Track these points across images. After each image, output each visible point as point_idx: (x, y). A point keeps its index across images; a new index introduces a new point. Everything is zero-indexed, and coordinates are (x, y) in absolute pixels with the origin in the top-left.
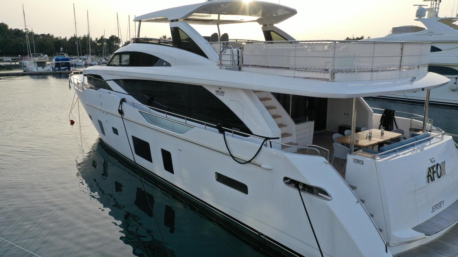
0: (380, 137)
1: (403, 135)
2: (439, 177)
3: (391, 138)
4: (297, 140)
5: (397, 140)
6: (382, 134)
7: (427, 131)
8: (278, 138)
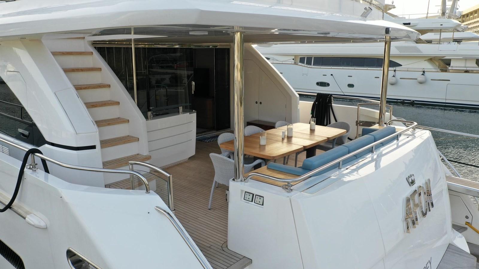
0: (308, 137)
1: (347, 132)
2: (424, 214)
3: (328, 138)
4: (149, 151)
5: (338, 141)
6: (312, 131)
7: (385, 124)
8: (93, 147)
